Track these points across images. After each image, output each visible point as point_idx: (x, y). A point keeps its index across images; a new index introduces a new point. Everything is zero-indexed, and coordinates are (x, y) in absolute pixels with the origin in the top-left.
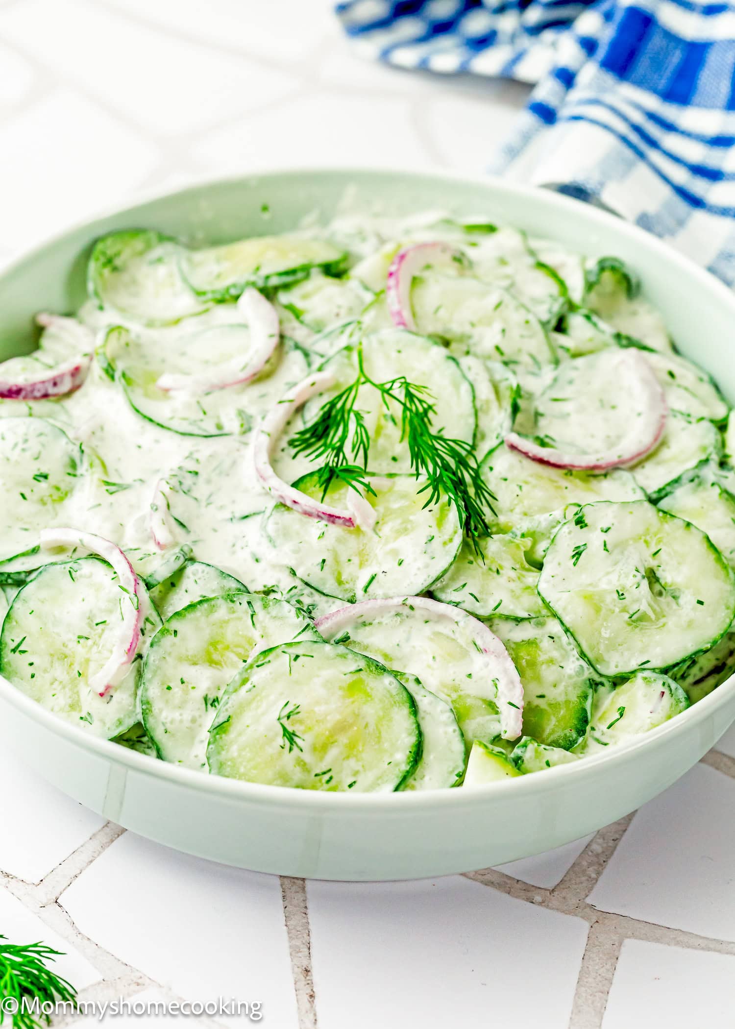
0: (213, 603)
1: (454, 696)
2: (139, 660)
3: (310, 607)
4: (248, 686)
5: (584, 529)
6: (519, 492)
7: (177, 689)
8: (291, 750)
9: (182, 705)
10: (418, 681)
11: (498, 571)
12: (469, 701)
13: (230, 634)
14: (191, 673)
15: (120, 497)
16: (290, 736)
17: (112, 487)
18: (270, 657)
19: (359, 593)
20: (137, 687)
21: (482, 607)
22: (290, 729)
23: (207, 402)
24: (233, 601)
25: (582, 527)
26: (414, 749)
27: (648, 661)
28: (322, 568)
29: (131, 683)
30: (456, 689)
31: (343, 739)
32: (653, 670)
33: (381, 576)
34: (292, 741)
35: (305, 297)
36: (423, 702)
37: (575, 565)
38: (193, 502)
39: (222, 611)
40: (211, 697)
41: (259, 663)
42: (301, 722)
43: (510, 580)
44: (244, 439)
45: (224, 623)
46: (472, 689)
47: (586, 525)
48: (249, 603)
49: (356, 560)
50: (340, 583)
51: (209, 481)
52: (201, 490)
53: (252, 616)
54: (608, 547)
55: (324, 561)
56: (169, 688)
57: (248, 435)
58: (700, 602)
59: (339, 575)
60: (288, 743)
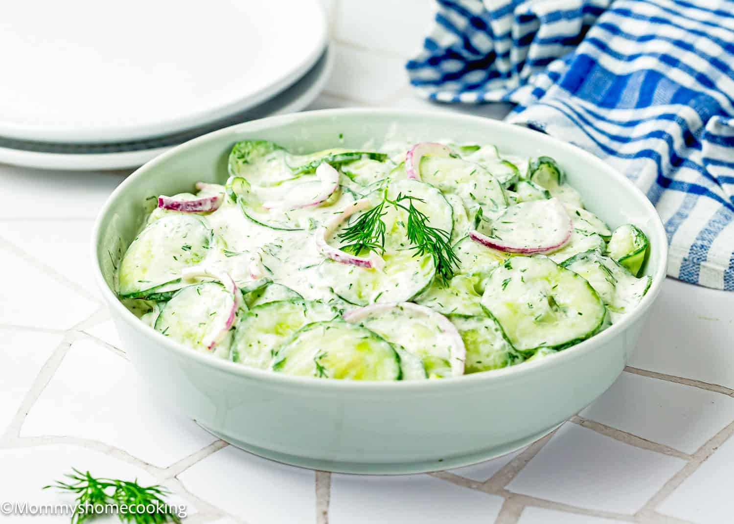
0: (281, 303)
1: (424, 356)
2: (233, 330)
3: (342, 311)
5: (511, 270)
6: (475, 260)
7: (255, 346)
8: (321, 376)
9: (257, 355)
10: (402, 348)
11: (457, 294)
12: (433, 360)
13: (290, 320)
14: (264, 338)
15: (234, 258)
16: (321, 369)
17: (228, 254)
18: (312, 327)
19: (372, 302)
20: (231, 345)
21: (444, 310)
22: (321, 365)
23: (290, 214)
24: (293, 303)
25: (509, 269)
27: (545, 343)
28: (350, 288)
29: (228, 343)
30: (426, 353)
31: (354, 372)
32: (548, 347)
33: (385, 294)
34: (322, 372)
35: (357, 168)
36: (404, 357)
37: (503, 290)
38: (276, 260)
39: (287, 308)
40: (275, 350)
41: (306, 329)
42: (327, 361)
43: (463, 299)
44: (312, 232)
45: (287, 314)
46: (435, 353)
47: (511, 268)
48: (303, 304)
49: (370, 286)
50: (360, 297)
51: (288, 251)
52: (283, 254)
53: (305, 311)
54: (524, 280)
55: (351, 285)
56: (250, 346)
57: (314, 230)
58: (580, 314)
59: (360, 293)
60: (319, 373)
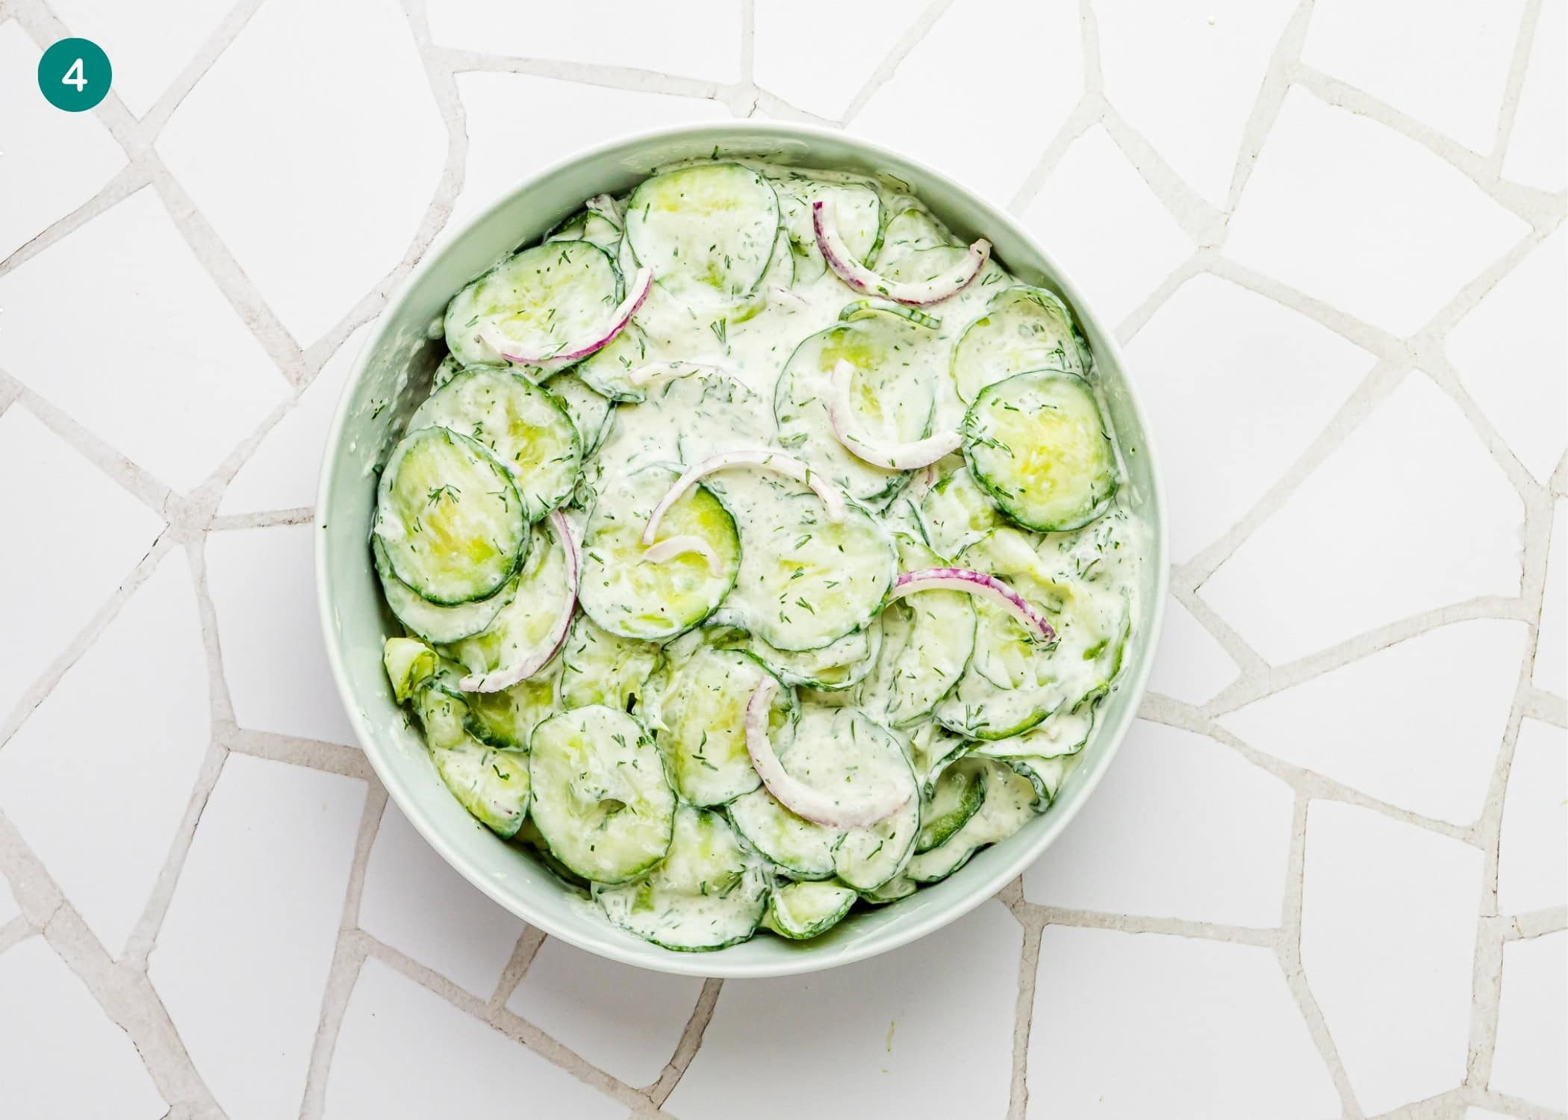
0: (568, 425)
1: (499, 633)
2: (508, 364)
3: (582, 508)
4: (474, 458)
5: (637, 746)
6: (711, 688)
7: (486, 399)
8: (429, 496)
9: (476, 403)
10: (508, 603)
11: (614, 670)
12: (495, 646)
13: (543, 441)
14: (500, 409)
15: (711, 337)
16: (436, 496)
17: (720, 329)
18: (501, 476)
19: (589, 550)
20: (489, 364)
21: (573, 656)
22: (441, 495)
23: (817, 406)
24: (573, 442)
25: (638, 743)
26: (437, 599)
27: (536, 800)
28: (607, 517)
29: (490, 358)
30: (505, 634)
31: (439, 540)
32: (529, 804)
33: (601, 567)
34: (434, 496)
35: (959, 491)
36: (486, 608)
37: (613, 736)
38: (699, 399)
39: (562, 433)
40: (483, 428)
41: (494, 467)
42: (448, 504)
43: (607, 680)
44: (775, 442)
45: (552, 434)
46: (505, 648)
47: (639, 747)
48: (572, 456)
49: (618, 546)
50: (599, 533)
51: (723, 412)
52: (712, 406)
53: (561, 459)
54: (621, 766)
55: (613, 518)
56: (488, 391)
57: (780, 446)
58: (592, 848)
59: (605, 532)
60: (432, 494)
